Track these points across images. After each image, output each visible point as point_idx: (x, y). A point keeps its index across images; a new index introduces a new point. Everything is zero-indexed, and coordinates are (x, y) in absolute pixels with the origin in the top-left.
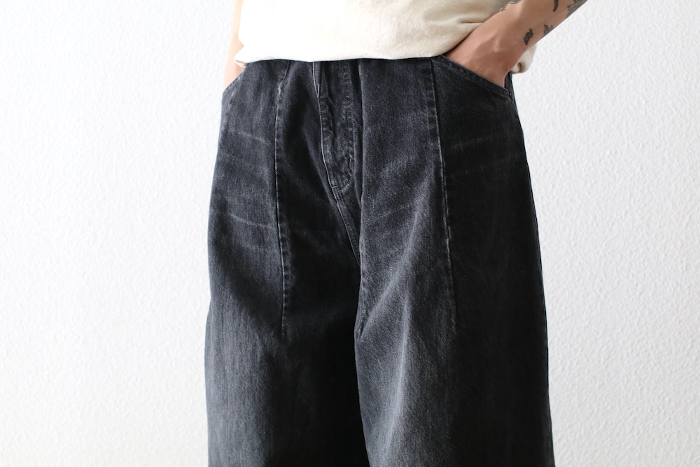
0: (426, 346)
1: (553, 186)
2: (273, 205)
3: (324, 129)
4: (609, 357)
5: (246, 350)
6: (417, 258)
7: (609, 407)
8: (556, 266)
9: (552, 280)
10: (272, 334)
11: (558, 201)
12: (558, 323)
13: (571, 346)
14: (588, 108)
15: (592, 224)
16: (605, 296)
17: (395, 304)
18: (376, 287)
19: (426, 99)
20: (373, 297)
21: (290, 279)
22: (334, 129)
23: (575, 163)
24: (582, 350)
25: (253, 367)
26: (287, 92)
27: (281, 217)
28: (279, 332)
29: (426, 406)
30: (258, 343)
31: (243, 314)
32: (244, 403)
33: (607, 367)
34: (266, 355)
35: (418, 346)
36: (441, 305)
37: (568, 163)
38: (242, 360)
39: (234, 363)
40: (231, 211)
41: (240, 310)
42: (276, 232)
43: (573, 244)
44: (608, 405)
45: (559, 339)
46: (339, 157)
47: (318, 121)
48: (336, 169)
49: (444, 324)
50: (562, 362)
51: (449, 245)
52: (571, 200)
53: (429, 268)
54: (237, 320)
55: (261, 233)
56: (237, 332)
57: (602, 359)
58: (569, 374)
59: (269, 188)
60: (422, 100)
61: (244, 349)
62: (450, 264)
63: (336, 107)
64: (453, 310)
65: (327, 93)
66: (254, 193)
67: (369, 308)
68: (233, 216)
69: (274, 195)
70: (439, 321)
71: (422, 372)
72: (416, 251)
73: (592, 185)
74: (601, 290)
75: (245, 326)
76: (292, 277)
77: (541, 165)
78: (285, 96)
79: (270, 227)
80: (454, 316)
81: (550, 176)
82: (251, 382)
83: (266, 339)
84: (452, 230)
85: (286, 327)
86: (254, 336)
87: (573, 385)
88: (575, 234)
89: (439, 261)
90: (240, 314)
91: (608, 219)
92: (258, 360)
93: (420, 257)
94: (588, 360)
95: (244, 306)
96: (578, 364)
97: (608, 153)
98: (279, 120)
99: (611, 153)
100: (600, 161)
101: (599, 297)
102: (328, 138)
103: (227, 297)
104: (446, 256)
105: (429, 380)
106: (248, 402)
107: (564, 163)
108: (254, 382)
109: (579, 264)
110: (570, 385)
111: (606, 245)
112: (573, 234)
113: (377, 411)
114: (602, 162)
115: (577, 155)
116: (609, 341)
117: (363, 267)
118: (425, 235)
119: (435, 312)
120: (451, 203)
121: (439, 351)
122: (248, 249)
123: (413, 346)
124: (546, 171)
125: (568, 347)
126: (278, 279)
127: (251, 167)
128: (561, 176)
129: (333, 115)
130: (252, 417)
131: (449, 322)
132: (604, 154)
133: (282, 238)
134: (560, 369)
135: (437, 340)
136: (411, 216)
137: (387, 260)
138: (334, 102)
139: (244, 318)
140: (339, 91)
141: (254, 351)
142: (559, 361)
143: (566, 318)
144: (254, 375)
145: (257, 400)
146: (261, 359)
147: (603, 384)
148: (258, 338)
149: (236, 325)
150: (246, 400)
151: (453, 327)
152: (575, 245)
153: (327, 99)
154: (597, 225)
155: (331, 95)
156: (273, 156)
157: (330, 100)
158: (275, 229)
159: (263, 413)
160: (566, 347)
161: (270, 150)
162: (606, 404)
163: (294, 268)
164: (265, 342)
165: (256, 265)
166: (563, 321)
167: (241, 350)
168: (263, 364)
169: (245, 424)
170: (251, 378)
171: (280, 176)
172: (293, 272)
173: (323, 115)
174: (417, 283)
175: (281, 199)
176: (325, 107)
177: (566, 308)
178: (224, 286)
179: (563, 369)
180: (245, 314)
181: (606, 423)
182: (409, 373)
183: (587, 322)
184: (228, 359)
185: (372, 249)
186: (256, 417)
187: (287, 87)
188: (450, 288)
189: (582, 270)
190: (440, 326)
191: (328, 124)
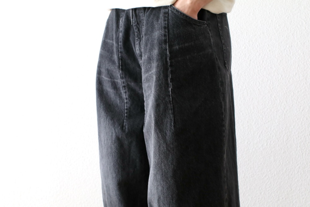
0: (161, 135)
1: (263, 61)
2: (119, 72)
3: (137, 38)
4: (288, 139)
5: (109, 135)
6: (157, 96)
7: (288, 162)
8: (264, 98)
9: (262, 104)
10: (119, 128)
11: (265, 68)
12: (265, 123)
13: (270, 134)
14: (279, 26)
15: (281, 79)
16: (286, 112)
21: (128, 103)
22: (140, 38)
23: (273, 51)
24: (276, 136)
25: (112, 142)
26: (123, 23)
27: (122, 77)
28: (122, 127)
29: (162, 162)
30: (114, 132)
31: (108, 120)
32: (109, 158)
33: (287, 144)
34: (117, 137)
35: (158, 136)
36: (167, 117)
37: (269, 51)
38: (107, 139)
39: (105, 141)
40: (103, 75)
41: (107, 118)
42: (121, 84)
43: (272, 88)
44: (287, 161)
45: (265, 131)
50: (266, 141)
51: (171, 91)
52: (271, 68)
53: (162, 101)
54: (105, 122)
55: (115, 84)
56: (105, 128)
57: (285, 140)
58: (270, 147)
59: (117, 64)
60: (162, 25)
61: (108, 135)
62: (171, 99)
63: (140, 28)
64: (173, 119)
65: (136, 23)
66: (111, 67)
68: (103, 77)
69: (119, 67)
70: (167, 124)
71: (159, 147)
72: (156, 93)
73: (280, 61)
74: (284, 109)
75: (109, 124)
76: (129, 103)
77: (257, 52)
78: (123, 24)
79: (119, 81)
80: (173, 122)
81: (261, 57)
82: (111, 149)
83: (117, 130)
84: (172, 84)
85: (125, 125)
86: (112, 129)
87: (271, 152)
88: (273, 83)
89: (167, 98)
90: (106, 120)
91: (288, 76)
92: (114, 139)
93: (158, 96)
94: (278, 141)
95: (108, 116)
96: (273, 142)
98: (121, 35)
99: (289, 46)
100: (284, 50)
101: (283, 112)
102: (138, 42)
103: (101, 112)
104: (169, 96)
105: (162, 150)
106: (110, 158)
107: (268, 51)
108: (112, 149)
109: (275, 97)
110: (270, 152)
111: (287, 88)
112: (272, 83)
114: (285, 51)
115: (274, 47)
116: (288, 132)
119: (165, 120)
120: (172, 72)
121: (167, 137)
122: (110, 91)
123: (156, 135)
124: (260, 54)
125: (269, 134)
126: (123, 104)
127: (110, 55)
128: (266, 57)
129: (139, 32)
130: (112, 164)
132: (286, 47)
133: (124, 86)
134: (266, 144)
135: (166, 133)
138: (139, 26)
139: (108, 121)
140: (140, 21)
141: (112, 136)
142: (265, 141)
143: (268, 121)
144: (112, 146)
145: (114, 157)
146: (115, 138)
147: (285, 151)
148: (113, 129)
149: (105, 124)
150: (110, 157)
151: (173, 127)
152: (273, 88)
153: (136, 25)
154: (283, 79)
155: (138, 24)
156: (119, 51)
157: (138, 26)
158: (120, 82)
159: (116, 162)
160: (268, 135)
161: (117, 48)
162: (286, 160)
163: (129, 99)
164: (117, 131)
165: (113, 98)
166: (267, 123)
167: (107, 135)
168: (116, 141)
169: (110, 167)
170: (111, 147)
171: (121, 59)
172: (129, 100)
173: (136, 32)
174: (157, 107)
175: (122, 69)
176: (136, 29)
177: (268, 117)
178: (100, 107)
179: (267, 145)
180: (109, 120)
181: (286, 169)
183: (278, 124)
184: (103, 139)
186: (113, 164)
187: (123, 20)
188: (171, 110)
189: (276, 99)
190: (167, 126)
191: (138, 36)
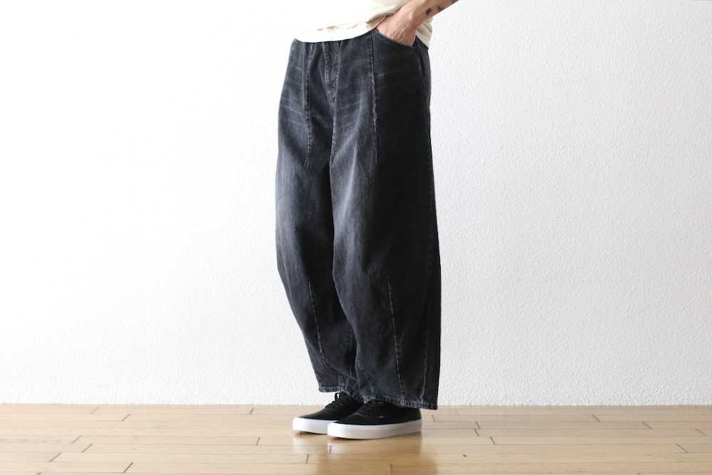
2: (304, 103)
3: (327, 67)
10: (300, 165)
17: (350, 149)
18: (340, 141)
19: (368, 53)
20: (338, 146)
22: (331, 67)
25: (291, 180)
27: (307, 108)
28: (303, 164)
31: (288, 155)
36: (371, 150)
38: (287, 177)
40: (288, 105)
41: (287, 153)
42: (305, 116)
46: (332, 79)
47: (324, 62)
48: (331, 86)
49: (372, 158)
53: (366, 132)
55: (299, 116)
56: (286, 164)
59: (303, 95)
60: (366, 53)
61: (288, 171)
62: (376, 131)
63: (332, 56)
65: (328, 49)
67: (335, 151)
68: (290, 108)
69: (305, 97)
70: (370, 157)
72: (360, 124)
75: (289, 160)
76: (312, 138)
79: (302, 114)
80: (376, 155)
82: (290, 188)
83: (297, 167)
84: (377, 115)
85: (307, 162)
89: (371, 129)
93: (362, 127)
95: (289, 151)
97: (460, 87)
98: (310, 63)
102: (328, 71)
104: (374, 127)
113: (338, 201)
117: (334, 131)
118: (364, 117)
119: (368, 153)
121: (369, 171)
122: (294, 124)
126: (306, 139)
129: (331, 60)
131: (374, 157)
133: (308, 119)
135: (368, 166)
136: (359, 108)
137: (346, 128)
138: (331, 53)
140: (333, 48)
141: (291, 173)
144: (291, 184)
149: (285, 160)
151: (376, 160)
153: (328, 52)
155: (330, 50)
156: (305, 79)
161: (304, 77)
163: (313, 134)
165: (298, 132)
171: (308, 89)
172: (313, 136)
173: (327, 60)
174: (360, 139)
175: (308, 100)
176: (327, 56)
178: (282, 141)
182: (355, 181)
184: (283, 176)
185: (339, 123)
188: (375, 142)
190: (370, 159)
